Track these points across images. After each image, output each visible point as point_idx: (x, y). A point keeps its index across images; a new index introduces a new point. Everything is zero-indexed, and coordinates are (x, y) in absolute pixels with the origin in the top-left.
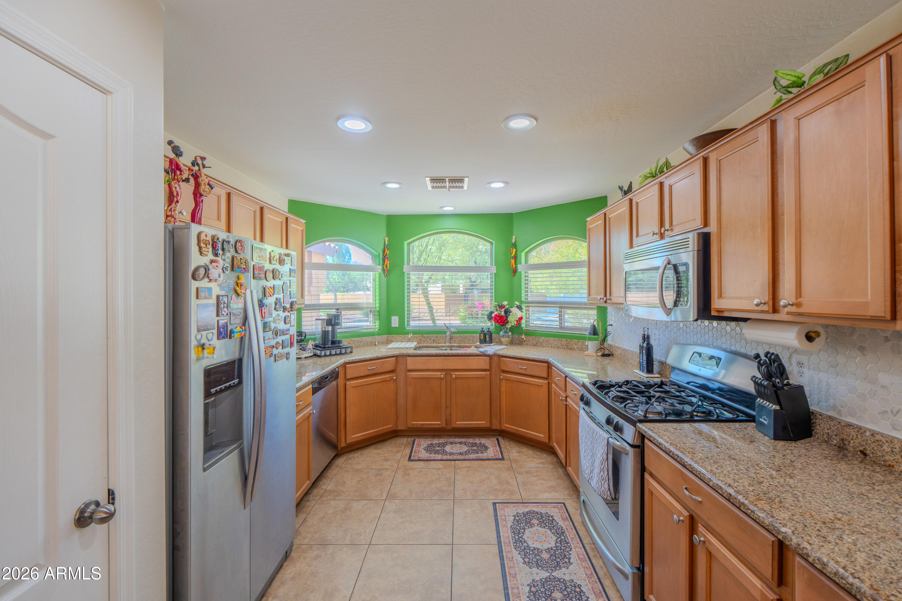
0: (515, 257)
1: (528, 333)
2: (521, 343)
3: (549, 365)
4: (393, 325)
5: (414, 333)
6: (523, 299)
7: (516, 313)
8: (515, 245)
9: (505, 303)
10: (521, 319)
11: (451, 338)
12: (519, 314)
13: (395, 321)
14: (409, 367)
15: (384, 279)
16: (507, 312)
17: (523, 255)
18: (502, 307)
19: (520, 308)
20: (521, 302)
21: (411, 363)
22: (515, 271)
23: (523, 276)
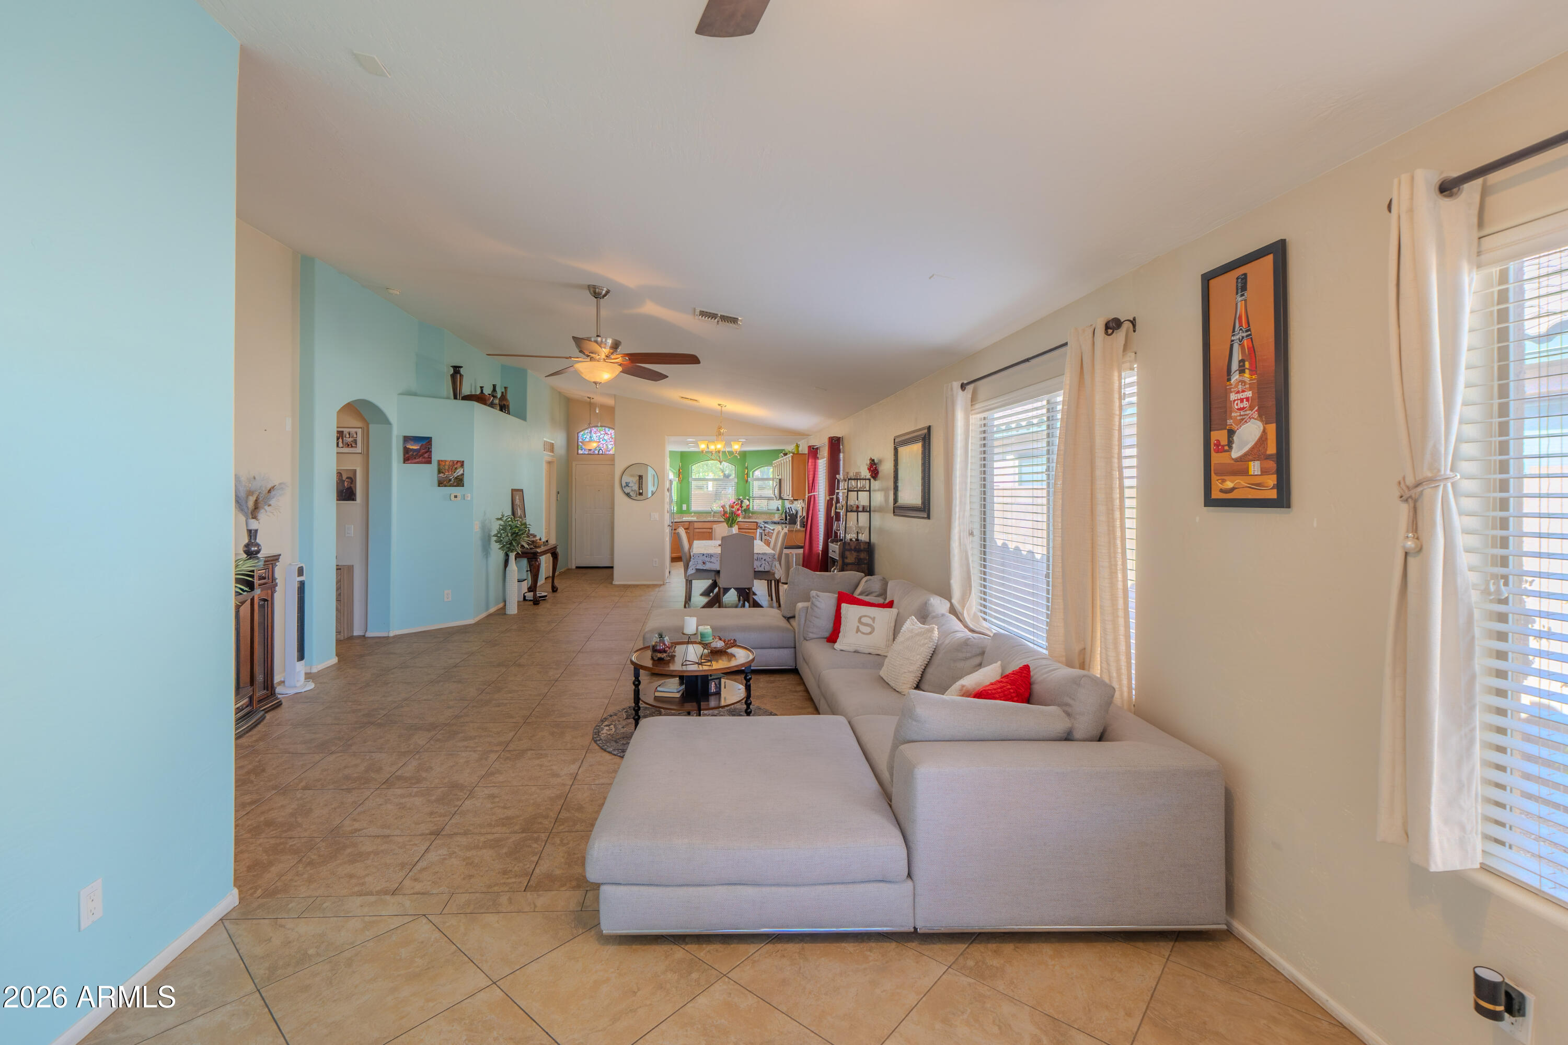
0: (747, 474)
1: (753, 513)
2: (749, 518)
3: (757, 523)
4: (683, 509)
5: (695, 513)
6: (751, 496)
7: (746, 502)
8: (747, 468)
9: (741, 497)
10: (749, 505)
11: (714, 516)
12: (748, 503)
13: (684, 507)
14: (695, 527)
15: (679, 485)
16: (742, 502)
17: (751, 473)
18: (739, 499)
19: (749, 500)
20: (750, 497)
21: (696, 525)
22: (747, 481)
23: (751, 484)
